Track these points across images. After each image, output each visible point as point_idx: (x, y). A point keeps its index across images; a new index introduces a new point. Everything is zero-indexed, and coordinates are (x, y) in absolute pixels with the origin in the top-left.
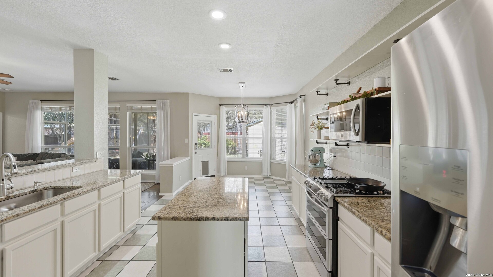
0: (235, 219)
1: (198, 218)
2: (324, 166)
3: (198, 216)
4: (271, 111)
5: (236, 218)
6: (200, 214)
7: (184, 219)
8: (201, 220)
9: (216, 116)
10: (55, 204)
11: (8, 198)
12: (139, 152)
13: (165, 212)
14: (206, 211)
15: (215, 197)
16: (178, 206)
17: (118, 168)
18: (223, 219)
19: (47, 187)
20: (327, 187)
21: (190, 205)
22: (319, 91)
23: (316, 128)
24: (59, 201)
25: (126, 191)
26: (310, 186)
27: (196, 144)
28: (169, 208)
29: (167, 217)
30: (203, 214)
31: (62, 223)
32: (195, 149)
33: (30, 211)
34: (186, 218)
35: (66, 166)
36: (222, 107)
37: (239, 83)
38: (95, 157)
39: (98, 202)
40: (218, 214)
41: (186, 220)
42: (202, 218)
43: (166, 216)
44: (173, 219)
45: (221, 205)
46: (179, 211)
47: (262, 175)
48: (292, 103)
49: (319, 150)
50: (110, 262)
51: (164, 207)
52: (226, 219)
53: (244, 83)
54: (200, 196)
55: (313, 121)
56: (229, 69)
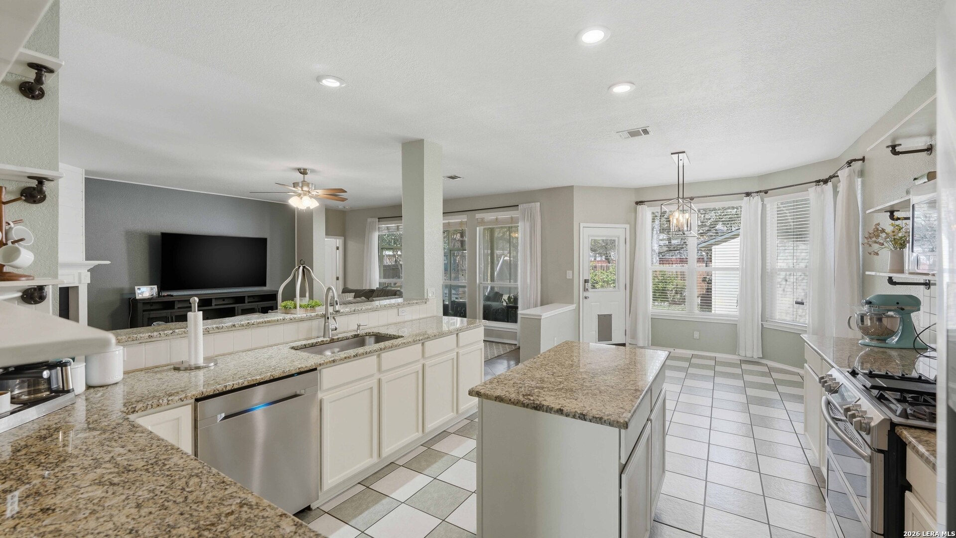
0: (598, 419)
1: (535, 406)
2: (912, 347)
3: (536, 402)
4: (764, 206)
5: (601, 419)
6: (540, 399)
7: (514, 403)
8: (539, 410)
9: (628, 226)
10: (371, 354)
11: (332, 341)
12: (497, 293)
13: (489, 386)
14: (553, 397)
15: (580, 377)
16: (512, 382)
17: (465, 316)
18: (577, 415)
19: (369, 333)
20: (881, 399)
21: (532, 383)
22: (897, 143)
23: (883, 244)
24: (376, 351)
25: (461, 351)
26: (832, 388)
27: (586, 281)
28: (498, 382)
29: (489, 394)
30: (545, 400)
31: (379, 381)
32: (585, 290)
33: (345, 358)
34: (516, 401)
35: (391, 306)
36: (639, 207)
37: (672, 154)
38: (426, 297)
39: (422, 362)
40: (571, 405)
41: (516, 405)
42: (541, 406)
43: (488, 392)
44: (498, 399)
45: (585, 392)
46: (509, 390)
47: (739, 355)
48: (825, 182)
49: (898, 303)
50: (436, 452)
51: (490, 380)
52: (583, 417)
53: (684, 152)
54: (555, 371)
55: (878, 224)
56: (643, 130)
